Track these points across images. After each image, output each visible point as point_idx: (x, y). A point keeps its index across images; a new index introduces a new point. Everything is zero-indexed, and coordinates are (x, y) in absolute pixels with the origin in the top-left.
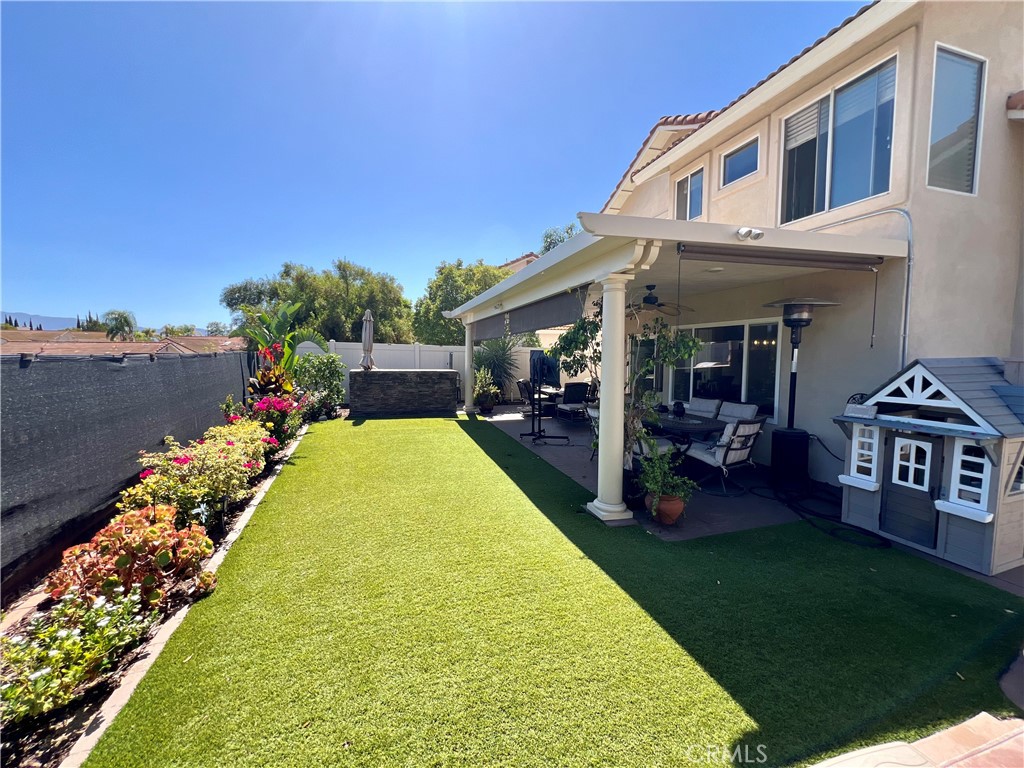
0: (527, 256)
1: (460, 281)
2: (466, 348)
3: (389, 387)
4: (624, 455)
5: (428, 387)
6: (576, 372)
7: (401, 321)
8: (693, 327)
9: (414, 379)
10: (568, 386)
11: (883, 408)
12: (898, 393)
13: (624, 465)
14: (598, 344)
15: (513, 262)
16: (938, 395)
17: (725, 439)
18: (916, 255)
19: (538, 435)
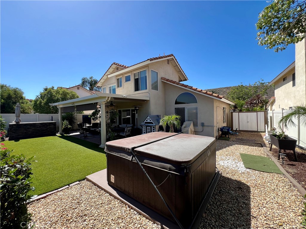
0: (77, 86)
1: (54, 94)
2: (59, 114)
3: (28, 128)
4: (106, 136)
5: (45, 127)
6: (95, 120)
7: (24, 105)
8: (122, 109)
9: (39, 125)
10: (93, 124)
11: (146, 123)
12: (147, 120)
13: (107, 137)
14: (100, 114)
15: (72, 87)
16: (150, 121)
17: (125, 131)
18: (151, 100)
19: (86, 137)
